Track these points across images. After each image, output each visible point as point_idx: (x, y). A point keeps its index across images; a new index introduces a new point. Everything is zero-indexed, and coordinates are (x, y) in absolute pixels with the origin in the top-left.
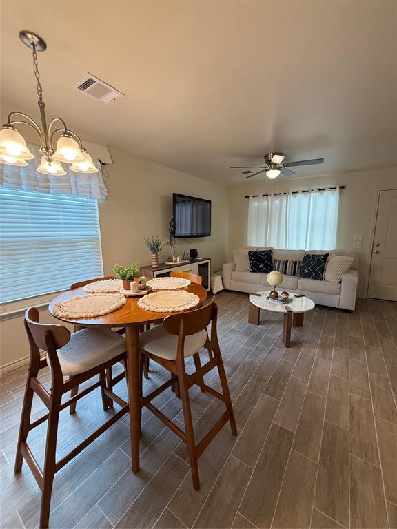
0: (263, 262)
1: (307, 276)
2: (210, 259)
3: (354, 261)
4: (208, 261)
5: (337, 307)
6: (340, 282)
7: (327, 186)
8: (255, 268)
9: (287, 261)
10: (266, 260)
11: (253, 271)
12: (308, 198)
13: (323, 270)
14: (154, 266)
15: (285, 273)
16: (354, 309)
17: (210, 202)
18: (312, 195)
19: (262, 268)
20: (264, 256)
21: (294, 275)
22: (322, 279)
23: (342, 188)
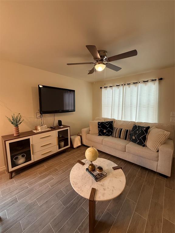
0: (106, 128)
1: (134, 141)
3: (170, 135)
4: (68, 128)
5: (156, 171)
6: (158, 151)
7: (149, 79)
8: (101, 133)
9: (122, 129)
10: (108, 127)
11: (100, 135)
12: (137, 86)
13: (145, 139)
15: (120, 137)
16: (170, 176)
17: (74, 91)
18: (140, 85)
19: (105, 133)
20: (108, 125)
21: (126, 139)
22: (144, 146)
23: (161, 79)
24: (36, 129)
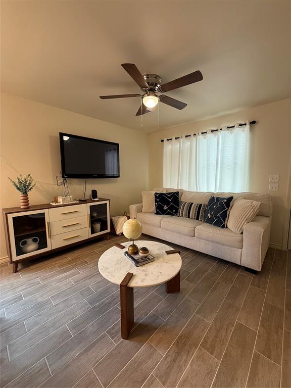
0: (167, 203)
1: (210, 221)
2: (109, 200)
3: (260, 206)
4: (107, 202)
5: (239, 264)
6: (242, 233)
7: (236, 123)
8: (160, 211)
9: (192, 203)
10: (171, 202)
11: (157, 213)
12: (217, 136)
13: (225, 216)
14: (22, 207)
15: (189, 217)
16: (259, 270)
17: (117, 145)
19: (166, 210)
20: (170, 198)
21: (197, 219)
22: (223, 227)
23: (253, 123)
24: (56, 201)
